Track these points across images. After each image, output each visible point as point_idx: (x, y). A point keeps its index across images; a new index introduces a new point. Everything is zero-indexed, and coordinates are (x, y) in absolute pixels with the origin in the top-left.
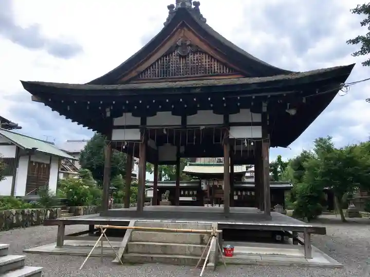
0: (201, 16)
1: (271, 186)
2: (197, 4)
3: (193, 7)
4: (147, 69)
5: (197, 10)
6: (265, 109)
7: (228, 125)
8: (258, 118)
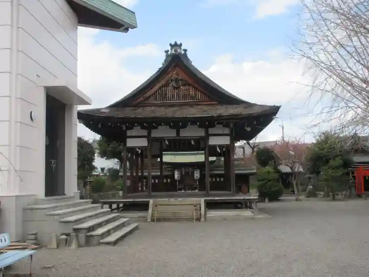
0: (189, 60)
1: (236, 172)
2: (185, 51)
3: (183, 52)
4: (150, 96)
5: (185, 55)
6: (231, 125)
7: (208, 135)
8: (227, 131)
